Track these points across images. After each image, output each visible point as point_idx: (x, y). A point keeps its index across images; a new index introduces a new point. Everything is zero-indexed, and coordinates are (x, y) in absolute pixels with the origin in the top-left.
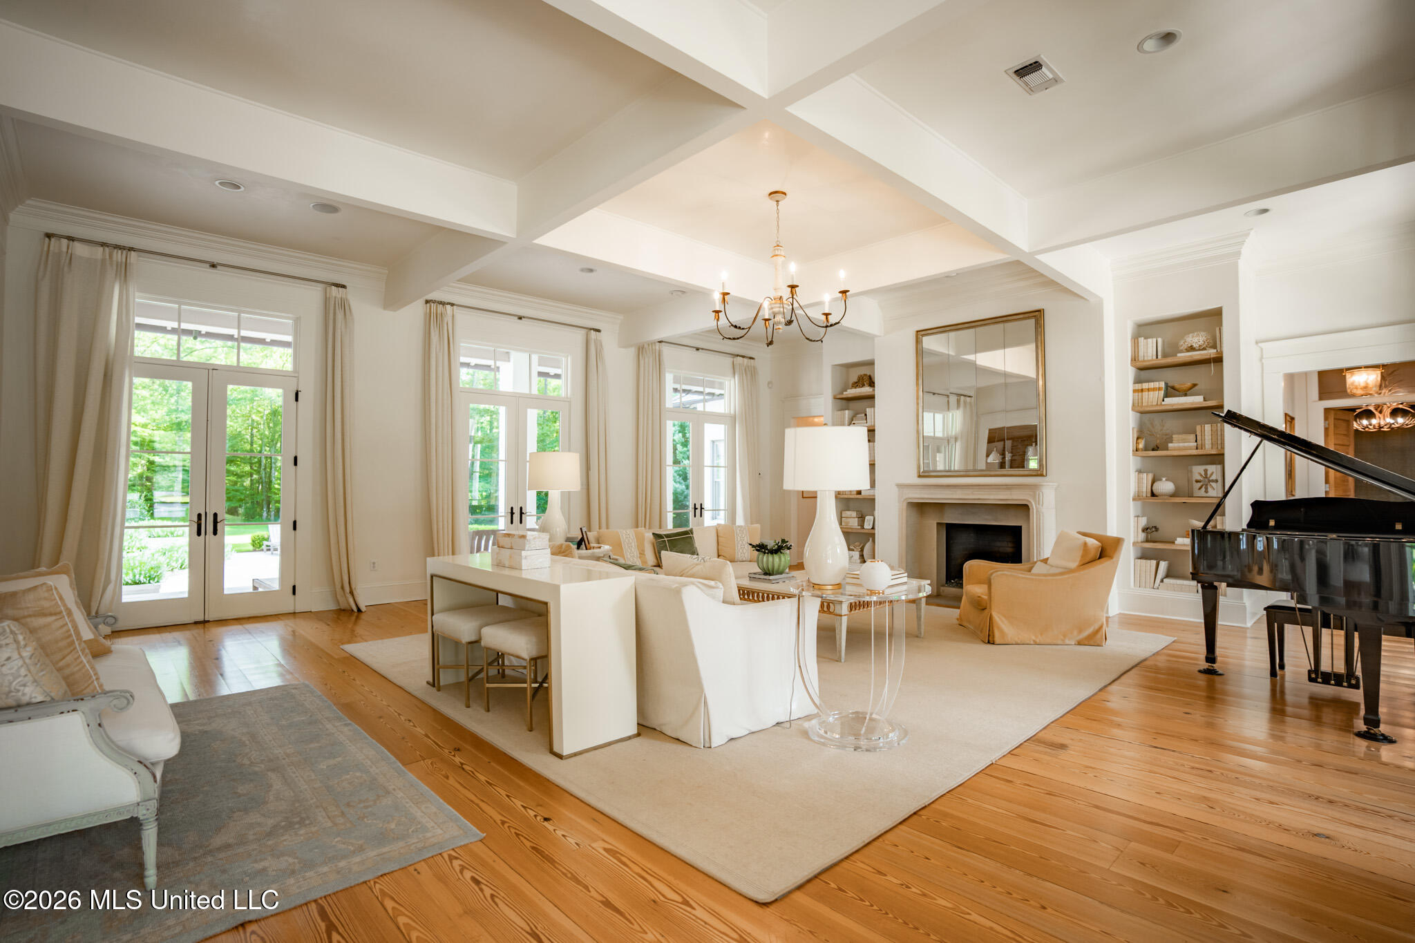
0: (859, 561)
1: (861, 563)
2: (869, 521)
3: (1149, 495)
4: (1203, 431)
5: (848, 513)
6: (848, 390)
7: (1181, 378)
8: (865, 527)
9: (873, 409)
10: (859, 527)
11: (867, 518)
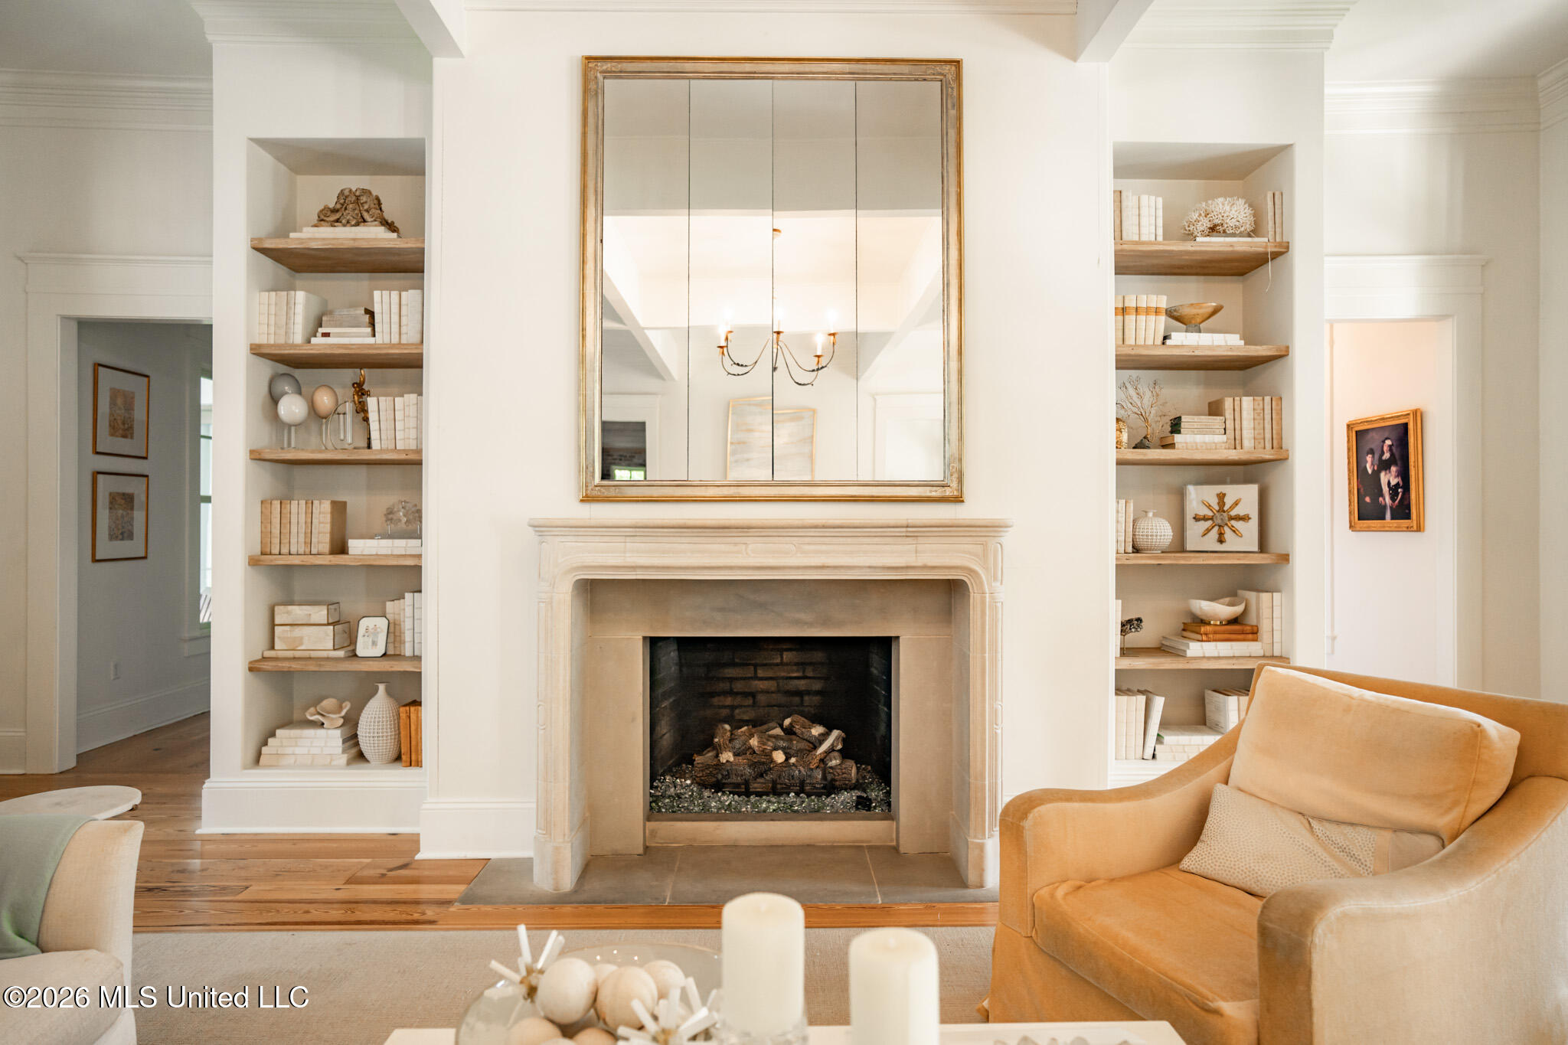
0: (344, 759)
1: (349, 763)
2: (372, 633)
3: (1130, 549)
4: (1237, 412)
5: (298, 612)
6: (305, 229)
7: (1192, 293)
8: (360, 652)
9: (410, 296)
10: (341, 654)
11: (365, 624)
